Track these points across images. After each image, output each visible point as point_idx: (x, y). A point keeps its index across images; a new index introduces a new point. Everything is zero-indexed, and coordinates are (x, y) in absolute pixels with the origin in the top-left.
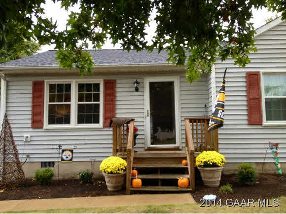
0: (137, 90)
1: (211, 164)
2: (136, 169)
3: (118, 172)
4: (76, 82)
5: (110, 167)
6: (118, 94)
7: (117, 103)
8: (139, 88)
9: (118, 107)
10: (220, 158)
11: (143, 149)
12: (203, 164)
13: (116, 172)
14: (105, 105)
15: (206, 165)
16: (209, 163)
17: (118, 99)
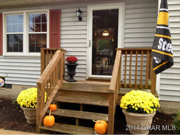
0: (80, 19)
1: (136, 109)
2: (55, 104)
3: (31, 106)
4: (27, 13)
5: (23, 100)
6: (62, 24)
7: (62, 33)
8: (83, 18)
9: (62, 37)
10: (151, 102)
11: (84, 79)
12: (126, 108)
13: (28, 106)
14: (51, 35)
15: (130, 109)
16: (133, 107)
17: (62, 29)
